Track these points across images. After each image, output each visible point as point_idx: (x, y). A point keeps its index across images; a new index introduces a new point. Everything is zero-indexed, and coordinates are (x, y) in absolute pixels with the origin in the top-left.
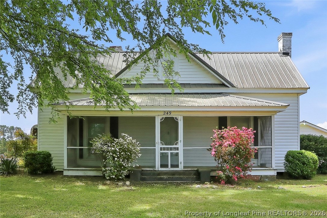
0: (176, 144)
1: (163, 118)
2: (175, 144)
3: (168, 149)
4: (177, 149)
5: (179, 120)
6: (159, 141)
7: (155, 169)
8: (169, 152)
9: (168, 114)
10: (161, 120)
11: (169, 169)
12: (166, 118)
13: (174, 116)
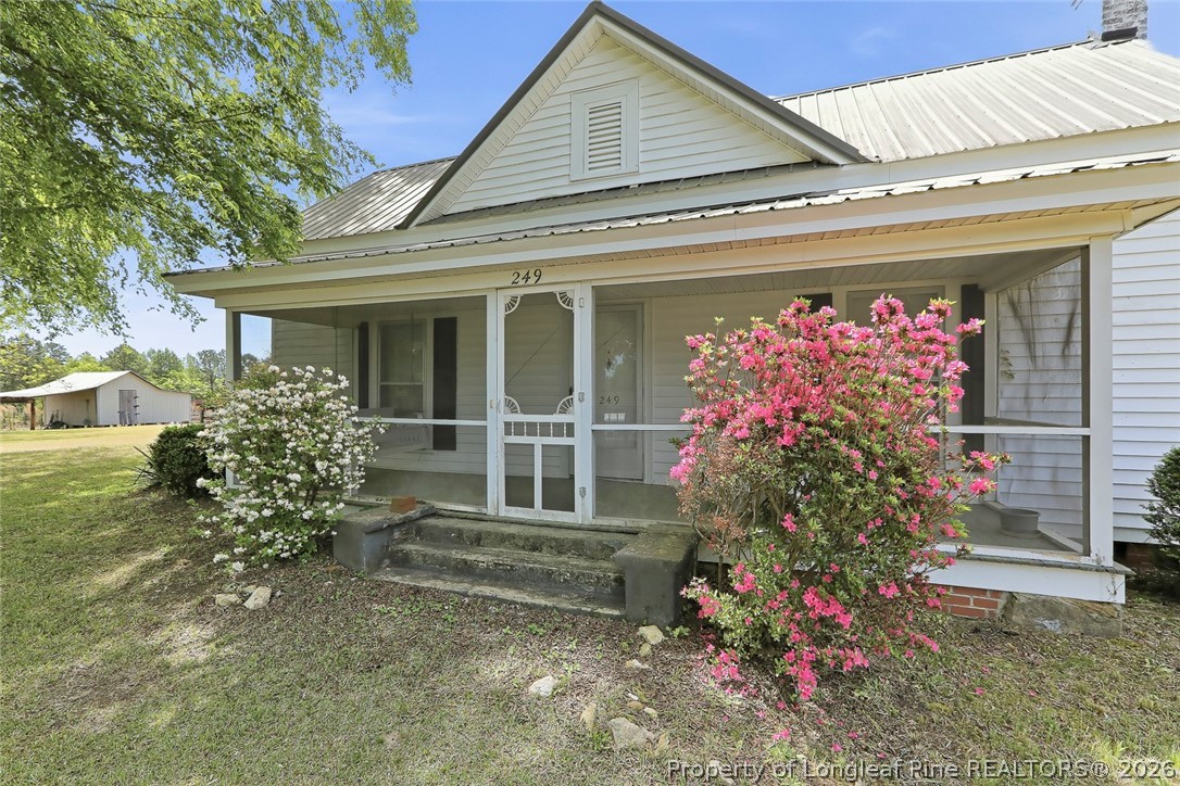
0: (564, 411)
1: (514, 299)
2: (561, 408)
3: (532, 429)
4: (570, 430)
5: (576, 304)
6: (502, 395)
7: (484, 511)
8: (538, 442)
9: (532, 281)
10: (508, 307)
11: (538, 513)
12: (524, 297)
13: (556, 289)
